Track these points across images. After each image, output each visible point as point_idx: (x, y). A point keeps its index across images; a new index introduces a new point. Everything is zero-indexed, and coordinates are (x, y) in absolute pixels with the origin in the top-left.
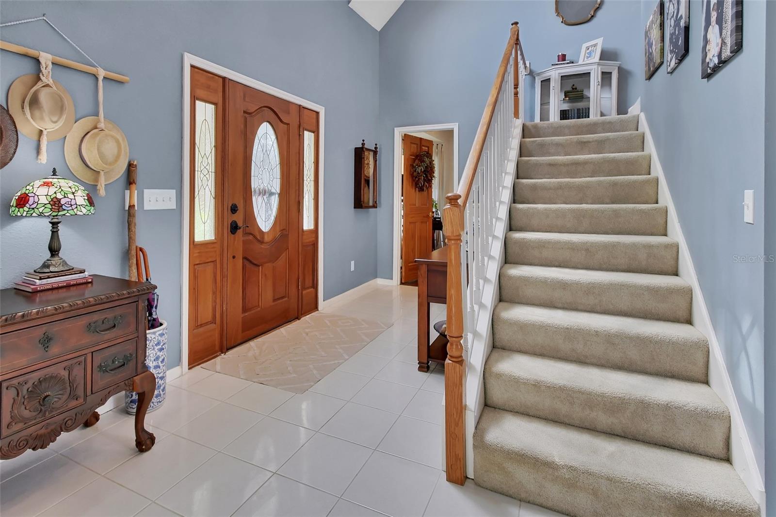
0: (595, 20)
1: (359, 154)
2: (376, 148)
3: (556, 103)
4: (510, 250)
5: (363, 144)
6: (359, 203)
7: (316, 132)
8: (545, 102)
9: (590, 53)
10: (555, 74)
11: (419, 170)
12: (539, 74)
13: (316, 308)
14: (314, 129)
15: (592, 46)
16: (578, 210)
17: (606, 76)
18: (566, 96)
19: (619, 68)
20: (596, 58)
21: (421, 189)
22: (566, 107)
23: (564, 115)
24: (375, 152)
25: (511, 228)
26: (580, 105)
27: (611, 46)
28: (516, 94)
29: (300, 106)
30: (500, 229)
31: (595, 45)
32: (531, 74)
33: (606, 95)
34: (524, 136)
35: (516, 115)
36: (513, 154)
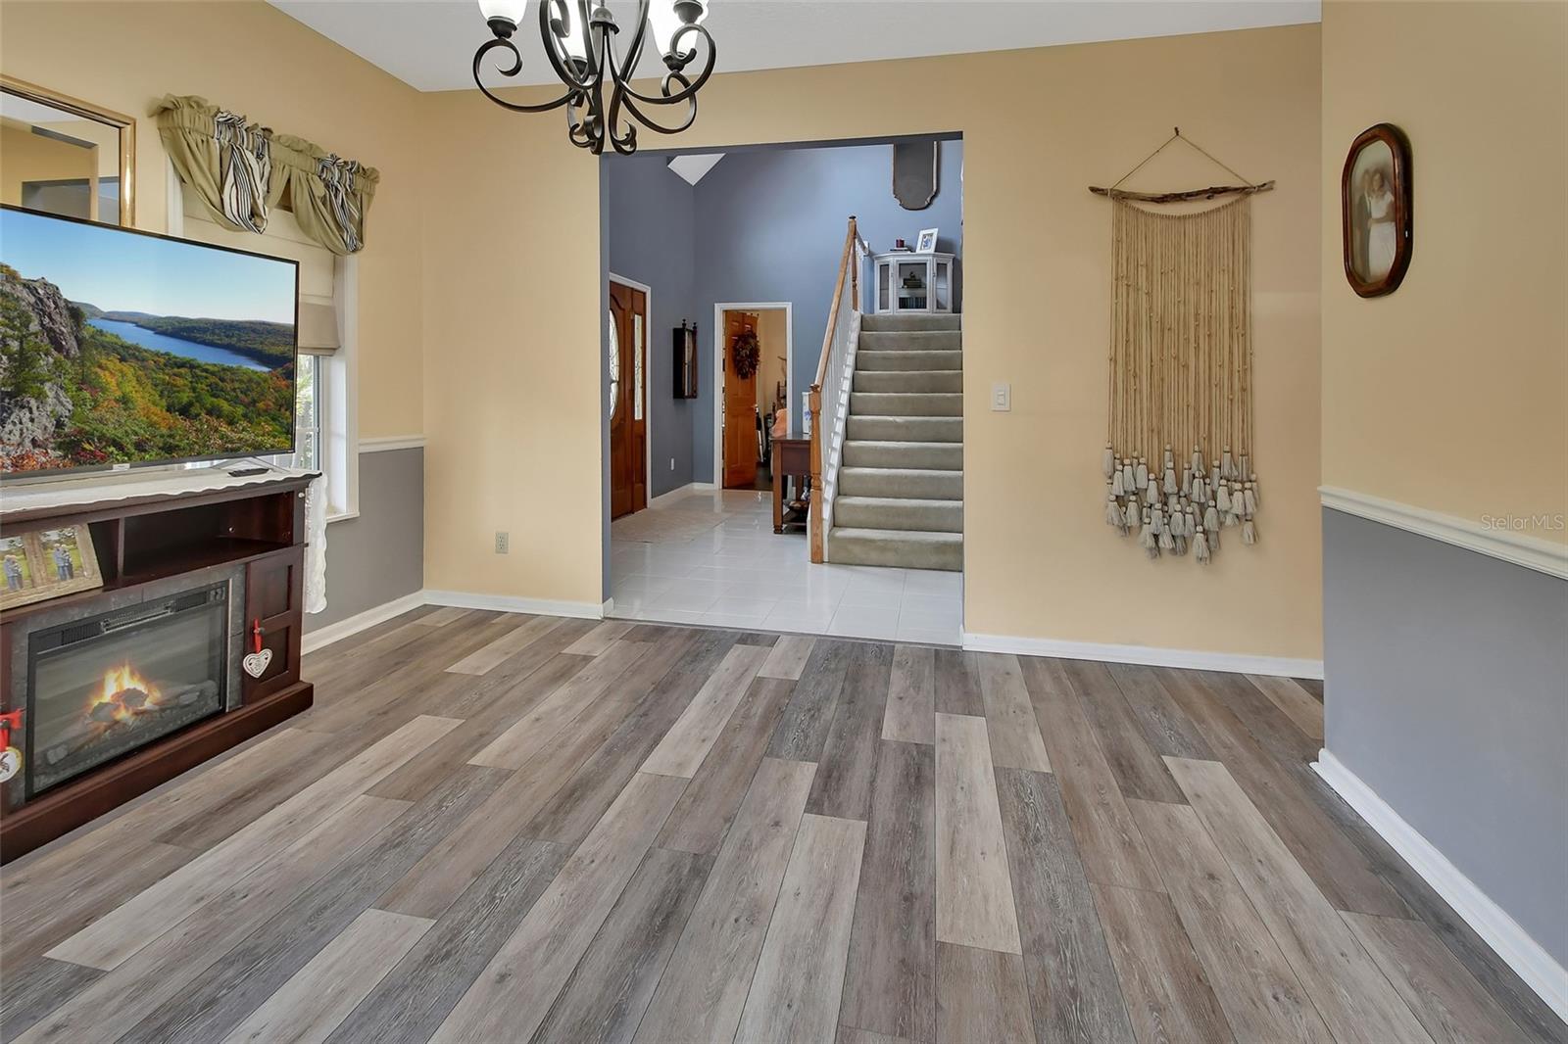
0: (931, 207)
1: (678, 335)
2: (695, 328)
3: (895, 290)
4: (850, 429)
5: (684, 325)
6: (678, 393)
7: (643, 315)
8: (884, 288)
9: (926, 242)
10: (893, 260)
11: (743, 353)
12: (878, 258)
13: (644, 505)
14: (642, 311)
15: (928, 235)
16: (904, 397)
17: (941, 268)
18: (905, 284)
19: (954, 259)
20: (932, 250)
21: (744, 376)
22: (905, 294)
23: (903, 303)
24: (694, 333)
25: (850, 412)
26: (919, 292)
27: (948, 236)
28: (855, 286)
29: (632, 289)
30: (842, 412)
31: (931, 235)
32: (870, 255)
33: (942, 285)
34: (862, 329)
35: (855, 308)
36: (852, 347)
